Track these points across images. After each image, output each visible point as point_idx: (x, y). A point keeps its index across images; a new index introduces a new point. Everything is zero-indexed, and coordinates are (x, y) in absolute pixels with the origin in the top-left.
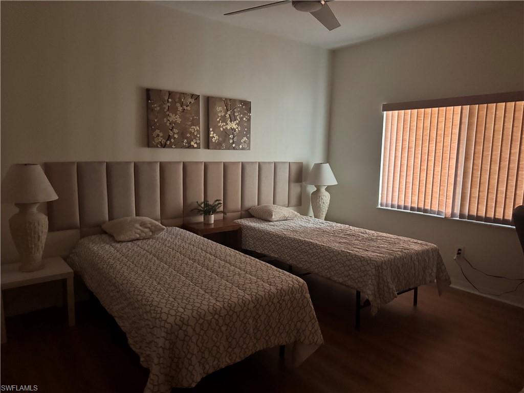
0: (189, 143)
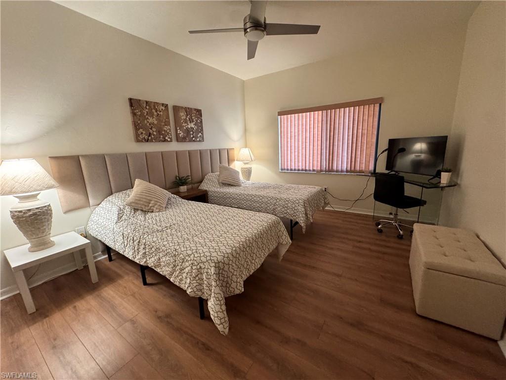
0: (165, 138)
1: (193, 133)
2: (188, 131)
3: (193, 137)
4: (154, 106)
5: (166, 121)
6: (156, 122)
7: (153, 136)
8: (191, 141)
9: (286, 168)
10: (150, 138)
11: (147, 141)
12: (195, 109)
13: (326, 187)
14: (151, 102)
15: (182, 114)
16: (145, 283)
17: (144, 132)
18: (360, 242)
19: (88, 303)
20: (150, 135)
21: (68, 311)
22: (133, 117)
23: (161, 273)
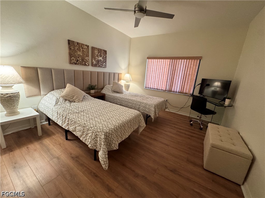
0: (85, 63)
1: (101, 62)
2: (98, 61)
3: (101, 65)
4: (81, 46)
5: (87, 55)
6: (81, 54)
7: (79, 62)
8: (99, 66)
9: (148, 87)
10: (77, 63)
11: (76, 64)
12: (103, 50)
13: (167, 99)
14: (80, 43)
15: (96, 52)
16: (67, 139)
17: (74, 59)
18: (181, 129)
19: (35, 146)
20: (77, 61)
21: (24, 149)
22: (69, 50)
23: (76, 135)
